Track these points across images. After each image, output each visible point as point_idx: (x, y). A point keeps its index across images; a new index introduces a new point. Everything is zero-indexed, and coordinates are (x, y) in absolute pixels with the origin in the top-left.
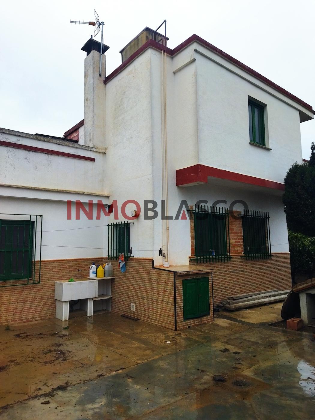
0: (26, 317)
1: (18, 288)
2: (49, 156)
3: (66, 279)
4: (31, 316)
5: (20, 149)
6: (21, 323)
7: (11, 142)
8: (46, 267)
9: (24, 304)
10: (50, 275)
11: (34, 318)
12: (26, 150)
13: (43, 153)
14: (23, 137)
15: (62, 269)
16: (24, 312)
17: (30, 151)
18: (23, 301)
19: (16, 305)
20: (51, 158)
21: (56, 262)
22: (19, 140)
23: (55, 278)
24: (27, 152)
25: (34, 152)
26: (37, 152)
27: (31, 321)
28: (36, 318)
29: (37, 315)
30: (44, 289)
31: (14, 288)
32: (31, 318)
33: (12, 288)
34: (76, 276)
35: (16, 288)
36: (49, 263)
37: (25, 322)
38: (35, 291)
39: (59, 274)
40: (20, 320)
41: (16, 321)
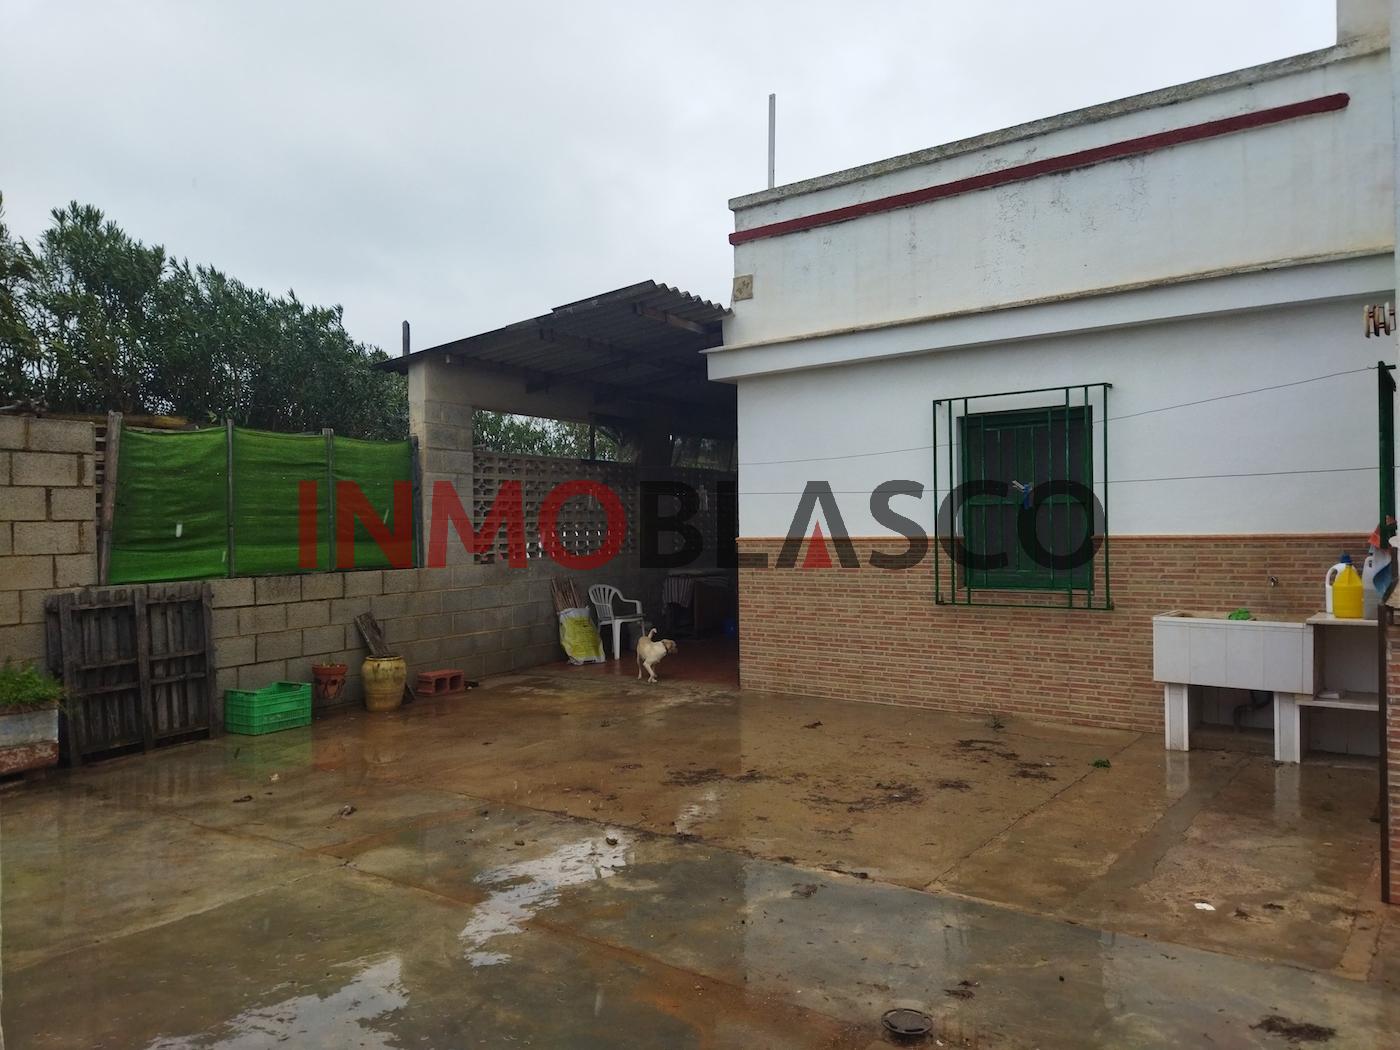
0: (1079, 709)
1: (1049, 615)
2: (1137, 162)
3: (1219, 610)
4: (1095, 711)
5: (1037, 178)
6: (1065, 722)
7: (1012, 166)
8: (1137, 558)
9: (1071, 668)
10: (1155, 586)
11: (1104, 718)
12: (1055, 174)
13: (1115, 160)
15: (1201, 571)
16: (1071, 691)
17: (1068, 171)
18: (1065, 657)
19: (1046, 666)
20: (1142, 170)
21: (1175, 546)
23: (1174, 601)
24: (1059, 178)
25: (1082, 171)
27: (1098, 726)
28: (1113, 719)
30: (1136, 631)
31: (1038, 614)
32: (1096, 717)
33: (1032, 614)
34: (1267, 604)
35: (1044, 615)
37: (1076, 723)
38: (1102, 634)
39: (1191, 587)
40: (1061, 714)
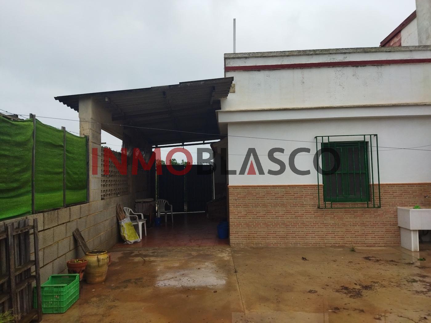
0: (369, 242)
1: (357, 210)
2: (379, 67)
3: (410, 206)
4: (374, 241)
5: (348, 66)
6: (364, 246)
7: (339, 61)
8: (385, 191)
9: (365, 228)
10: (391, 199)
11: (376, 244)
12: (354, 66)
13: (372, 65)
14: (350, 53)
15: (404, 194)
16: (365, 235)
17: (358, 66)
18: (363, 224)
19: (357, 228)
20: (381, 70)
21: (397, 187)
22: (346, 57)
23: (397, 204)
24: (355, 68)
25: (362, 67)
26: (366, 66)
27: (374, 246)
28: (379, 244)
29: (380, 242)
30: (386, 214)
31: (353, 210)
32: (374, 244)
33: (351, 210)
34: (422, 204)
35: (355, 210)
36: (388, 187)
37: (367, 246)
38: (375, 216)
39: (402, 199)
40: (362, 244)
41: (359, 244)
